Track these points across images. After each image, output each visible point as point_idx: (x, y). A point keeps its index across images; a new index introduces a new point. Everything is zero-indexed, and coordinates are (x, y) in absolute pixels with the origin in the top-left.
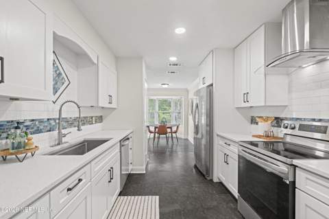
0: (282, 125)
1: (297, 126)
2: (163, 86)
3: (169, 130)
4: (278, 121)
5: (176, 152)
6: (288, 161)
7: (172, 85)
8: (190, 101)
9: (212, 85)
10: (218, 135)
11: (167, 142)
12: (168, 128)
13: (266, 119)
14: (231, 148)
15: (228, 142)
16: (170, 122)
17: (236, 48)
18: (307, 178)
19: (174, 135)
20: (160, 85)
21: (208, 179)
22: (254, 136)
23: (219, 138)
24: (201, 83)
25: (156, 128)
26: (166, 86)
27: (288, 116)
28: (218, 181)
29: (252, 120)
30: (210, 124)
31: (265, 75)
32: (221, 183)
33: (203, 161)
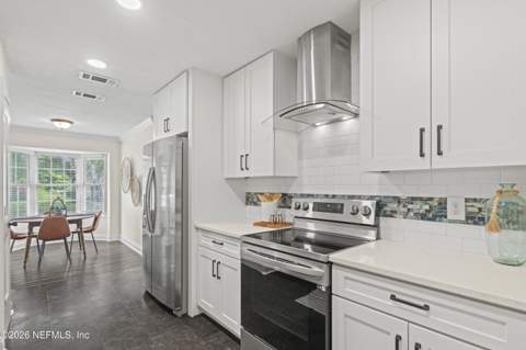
0: (293, 206)
1: (311, 206)
2: (56, 124)
3: (73, 227)
4: (285, 200)
5: (93, 274)
6: (322, 257)
7: (80, 125)
8: (127, 164)
9: (185, 135)
10: (197, 229)
11: (68, 254)
12: (71, 222)
13: (270, 197)
14: (225, 248)
15: (221, 239)
16: (74, 209)
17: (227, 76)
18: (346, 278)
19: (87, 237)
20: (48, 121)
21: (179, 314)
22: (256, 224)
23: (200, 234)
24: (162, 128)
25: (32, 225)
26: (66, 126)
27: (299, 192)
28: (197, 313)
29: (247, 199)
30: (183, 208)
31: (274, 129)
32: (204, 316)
33: (164, 279)
